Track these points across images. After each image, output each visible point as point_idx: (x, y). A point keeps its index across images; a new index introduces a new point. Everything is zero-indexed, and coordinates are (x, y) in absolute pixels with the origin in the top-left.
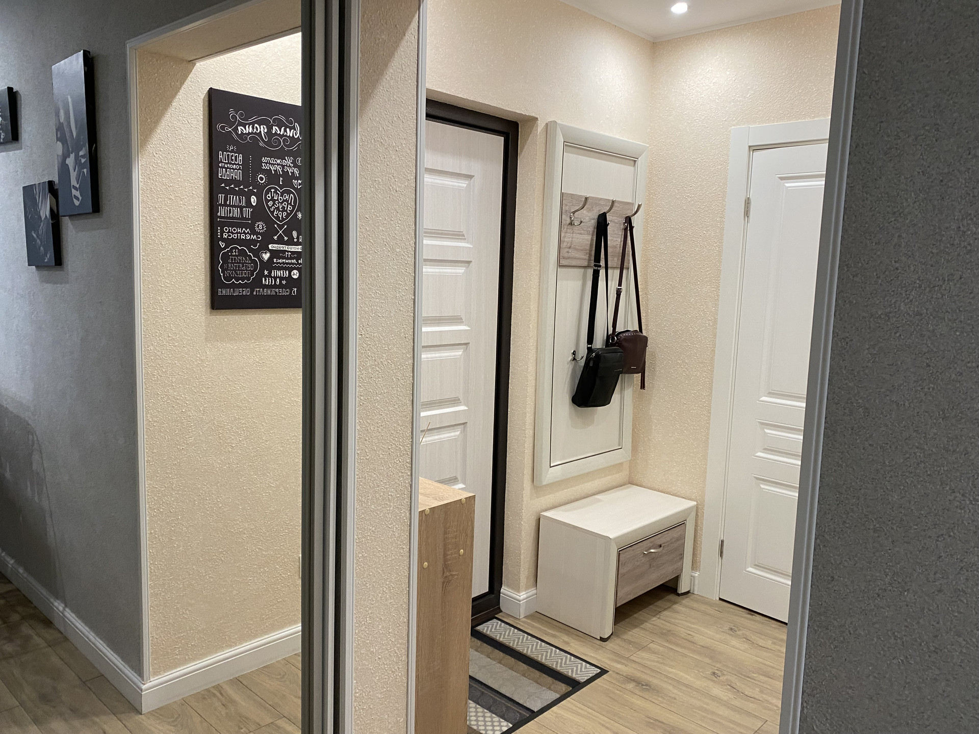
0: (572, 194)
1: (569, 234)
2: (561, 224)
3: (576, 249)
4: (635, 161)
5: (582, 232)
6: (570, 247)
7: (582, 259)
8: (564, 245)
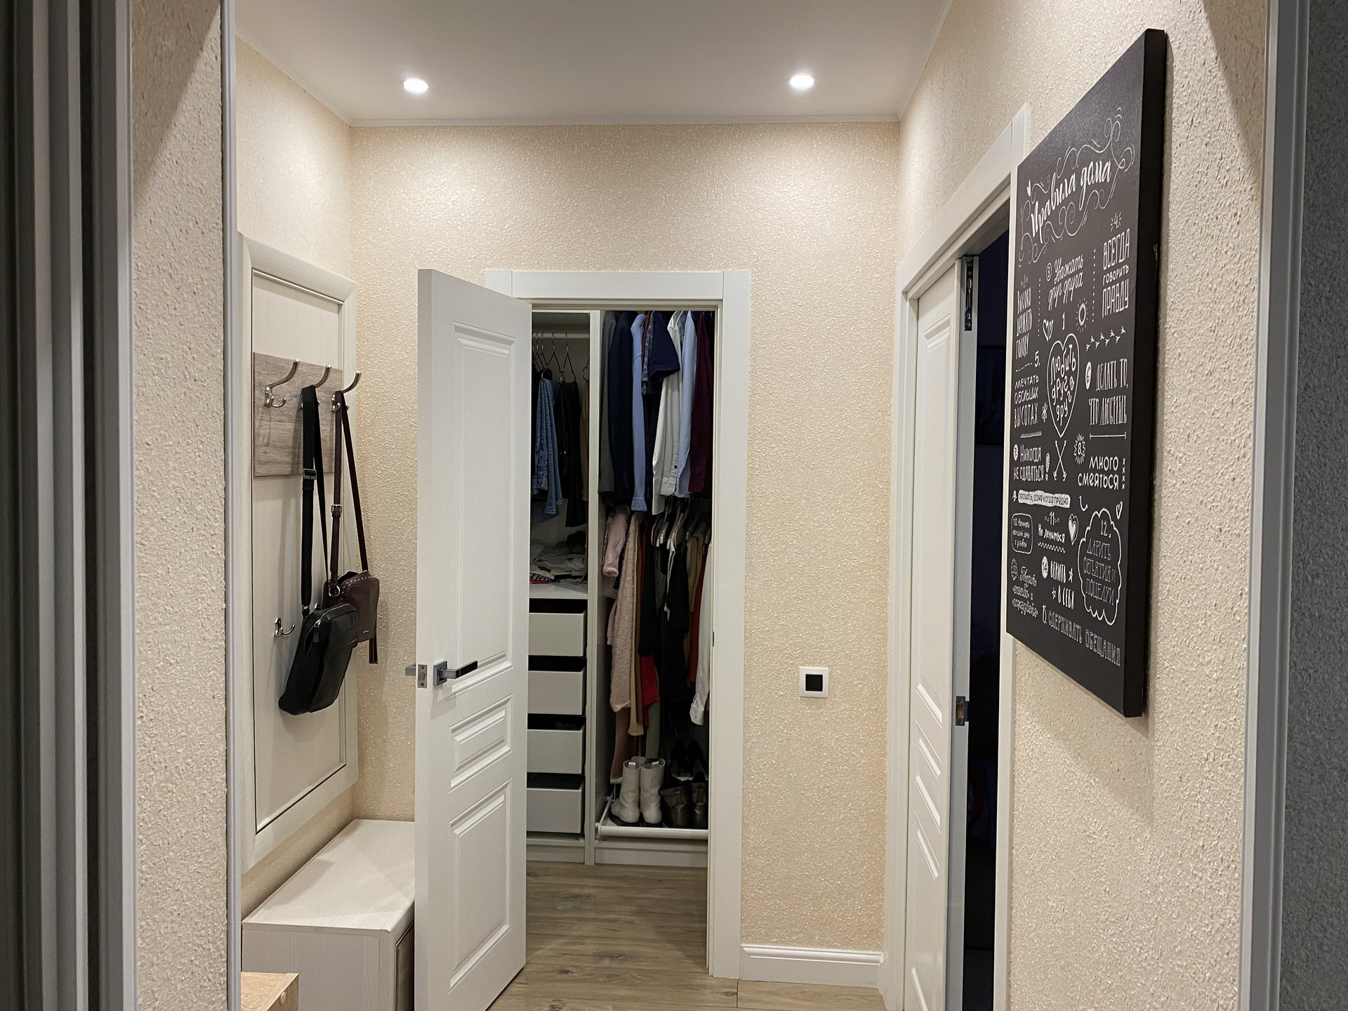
0: (267, 356)
1: (266, 423)
2: (254, 406)
3: (276, 447)
4: (340, 305)
5: (283, 418)
6: (267, 445)
7: (283, 463)
8: (260, 441)
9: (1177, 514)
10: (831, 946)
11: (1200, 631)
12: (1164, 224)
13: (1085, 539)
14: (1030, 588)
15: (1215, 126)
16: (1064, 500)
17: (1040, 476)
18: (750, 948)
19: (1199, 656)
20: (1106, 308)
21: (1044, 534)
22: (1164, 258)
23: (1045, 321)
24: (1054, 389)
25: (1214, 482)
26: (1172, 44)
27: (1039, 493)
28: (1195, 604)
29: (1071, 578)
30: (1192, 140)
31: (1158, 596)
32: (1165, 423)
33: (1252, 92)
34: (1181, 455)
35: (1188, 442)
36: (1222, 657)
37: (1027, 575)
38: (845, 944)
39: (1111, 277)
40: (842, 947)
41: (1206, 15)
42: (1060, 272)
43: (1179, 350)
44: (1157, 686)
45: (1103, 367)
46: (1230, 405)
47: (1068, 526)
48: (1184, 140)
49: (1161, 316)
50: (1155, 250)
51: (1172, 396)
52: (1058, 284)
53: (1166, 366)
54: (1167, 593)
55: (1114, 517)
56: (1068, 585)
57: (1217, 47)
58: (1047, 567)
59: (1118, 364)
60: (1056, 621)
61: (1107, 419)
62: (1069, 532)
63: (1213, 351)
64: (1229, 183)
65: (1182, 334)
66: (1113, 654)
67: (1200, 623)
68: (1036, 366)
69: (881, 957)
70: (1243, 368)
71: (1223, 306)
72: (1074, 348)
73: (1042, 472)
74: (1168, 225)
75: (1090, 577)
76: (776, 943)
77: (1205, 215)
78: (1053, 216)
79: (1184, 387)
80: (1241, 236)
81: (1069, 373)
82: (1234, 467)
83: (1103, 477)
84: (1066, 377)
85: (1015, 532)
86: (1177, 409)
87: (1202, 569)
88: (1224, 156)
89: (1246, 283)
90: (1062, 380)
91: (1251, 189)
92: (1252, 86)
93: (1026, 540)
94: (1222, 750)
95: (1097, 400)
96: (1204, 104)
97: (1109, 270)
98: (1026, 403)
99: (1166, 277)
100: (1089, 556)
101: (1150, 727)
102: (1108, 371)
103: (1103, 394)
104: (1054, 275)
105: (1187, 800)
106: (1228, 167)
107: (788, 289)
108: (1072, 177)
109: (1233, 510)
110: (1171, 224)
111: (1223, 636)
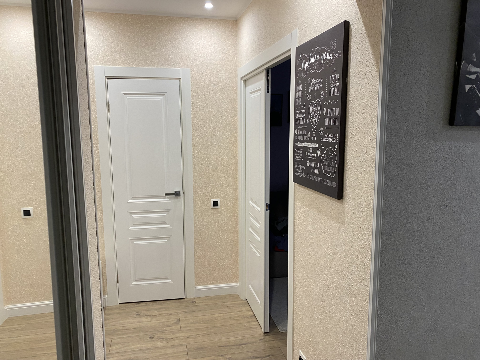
9: (353, 148)
10: (222, 283)
11: (360, 177)
12: (349, 73)
13: (323, 155)
14: (302, 169)
15: (365, 51)
16: (316, 145)
17: (306, 138)
18: (198, 287)
19: (359, 183)
20: (331, 94)
21: (308, 154)
22: (348, 82)
23: (308, 95)
24: (312, 114)
25: (364, 140)
26: (351, 25)
27: (306, 143)
28: (359, 170)
29: (318, 166)
30: (358, 53)
31: (346, 169)
32: (349, 125)
33: (377, 45)
34: (354, 133)
35: (356, 130)
36: (367, 182)
37: (301, 166)
38: (227, 282)
39: (333, 85)
40: (226, 283)
41: (362, 21)
42: (313, 82)
43: (353, 107)
44: (346, 191)
45: (330, 110)
46: (369, 122)
47: (317, 152)
48: (355, 52)
49: (348, 97)
50: (346, 80)
51: (351, 118)
52: (313, 85)
53: (349, 110)
54: (349, 168)
55: (334, 149)
56: (317, 168)
57: (366, 30)
58: (309, 163)
59: (336, 109)
60: (312, 178)
61: (331, 123)
62: (317, 154)
63: (364, 108)
64: (369, 66)
65: (354, 102)
66: (334, 185)
67: (360, 175)
68: (304, 107)
69: (238, 285)
70: (373, 113)
71: (367, 97)
72: (319, 104)
73: (307, 137)
74: (350, 74)
75: (326, 165)
76: (206, 285)
77: (362, 73)
78: (311, 65)
79: (355, 116)
80: (373, 80)
81: (317, 110)
82: (371, 137)
83: (330, 139)
84: (316, 111)
85: (296, 154)
86: (353, 122)
87: (360, 162)
88: (368, 59)
89: (374, 92)
90: (315, 112)
91: (376, 69)
92: (377, 43)
93: (301, 156)
94: (366, 204)
95: (328, 118)
96: (361, 44)
97: (332, 84)
98: (300, 118)
99: (349, 87)
100: (325, 160)
101: (344, 202)
102: (332, 111)
103: (330, 117)
104: (311, 82)
105: (356, 218)
106: (369, 62)
107: (203, 75)
108: (318, 55)
109: (370, 147)
110: (351, 73)
111: (367, 177)
